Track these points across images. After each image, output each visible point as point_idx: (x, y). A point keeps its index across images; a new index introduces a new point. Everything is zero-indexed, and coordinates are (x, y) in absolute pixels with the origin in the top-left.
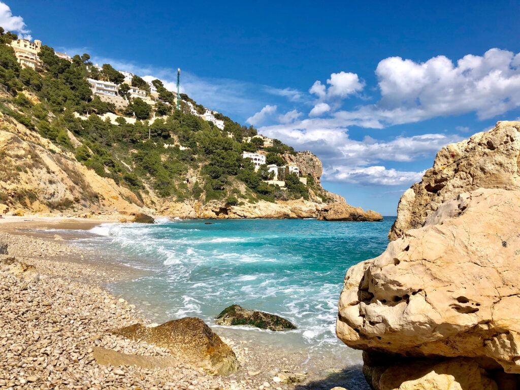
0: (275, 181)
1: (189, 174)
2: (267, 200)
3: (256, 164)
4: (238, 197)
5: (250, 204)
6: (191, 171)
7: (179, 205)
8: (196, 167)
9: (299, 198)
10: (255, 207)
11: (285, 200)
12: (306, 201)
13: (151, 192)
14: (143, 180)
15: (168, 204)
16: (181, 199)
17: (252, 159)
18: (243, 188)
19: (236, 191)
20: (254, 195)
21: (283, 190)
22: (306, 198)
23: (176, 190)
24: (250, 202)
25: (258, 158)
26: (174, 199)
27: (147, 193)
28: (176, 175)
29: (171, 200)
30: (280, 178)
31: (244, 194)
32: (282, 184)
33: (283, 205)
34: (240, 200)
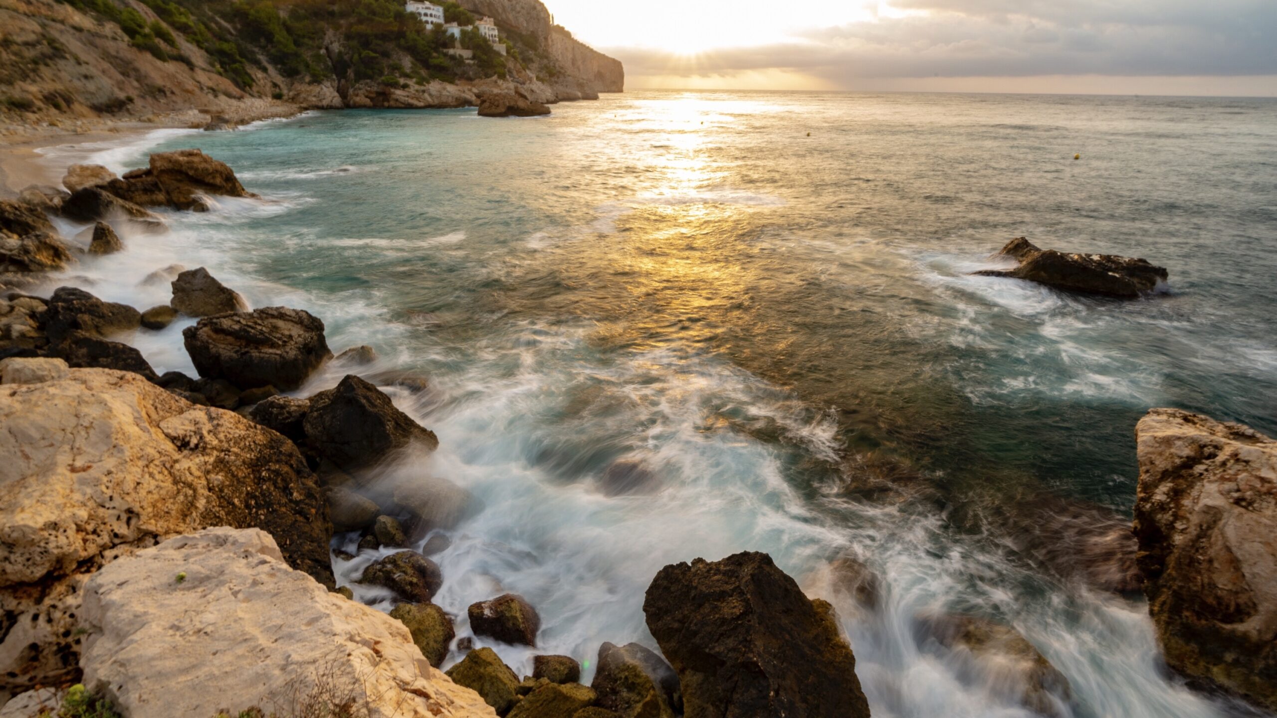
0: (458, 51)
1: (327, 37)
2: (444, 81)
3: (427, 22)
4: (401, 76)
5: (417, 87)
6: (330, 33)
7: (315, 89)
8: (337, 27)
9: (491, 76)
10: (424, 91)
11: (470, 79)
12: (500, 82)
13: (271, 68)
14: (256, 50)
15: (299, 87)
16: (316, 80)
17: (420, 14)
18: (407, 62)
19: (396, 68)
20: (424, 73)
21: (469, 65)
22: (502, 76)
23: (307, 66)
24: (418, 83)
25: (429, 12)
26: (307, 79)
27: (265, 70)
28: (306, 40)
29: (302, 81)
30: (465, 46)
31: (408, 71)
32: (466, 54)
33: (466, 88)
34: (402, 81)
